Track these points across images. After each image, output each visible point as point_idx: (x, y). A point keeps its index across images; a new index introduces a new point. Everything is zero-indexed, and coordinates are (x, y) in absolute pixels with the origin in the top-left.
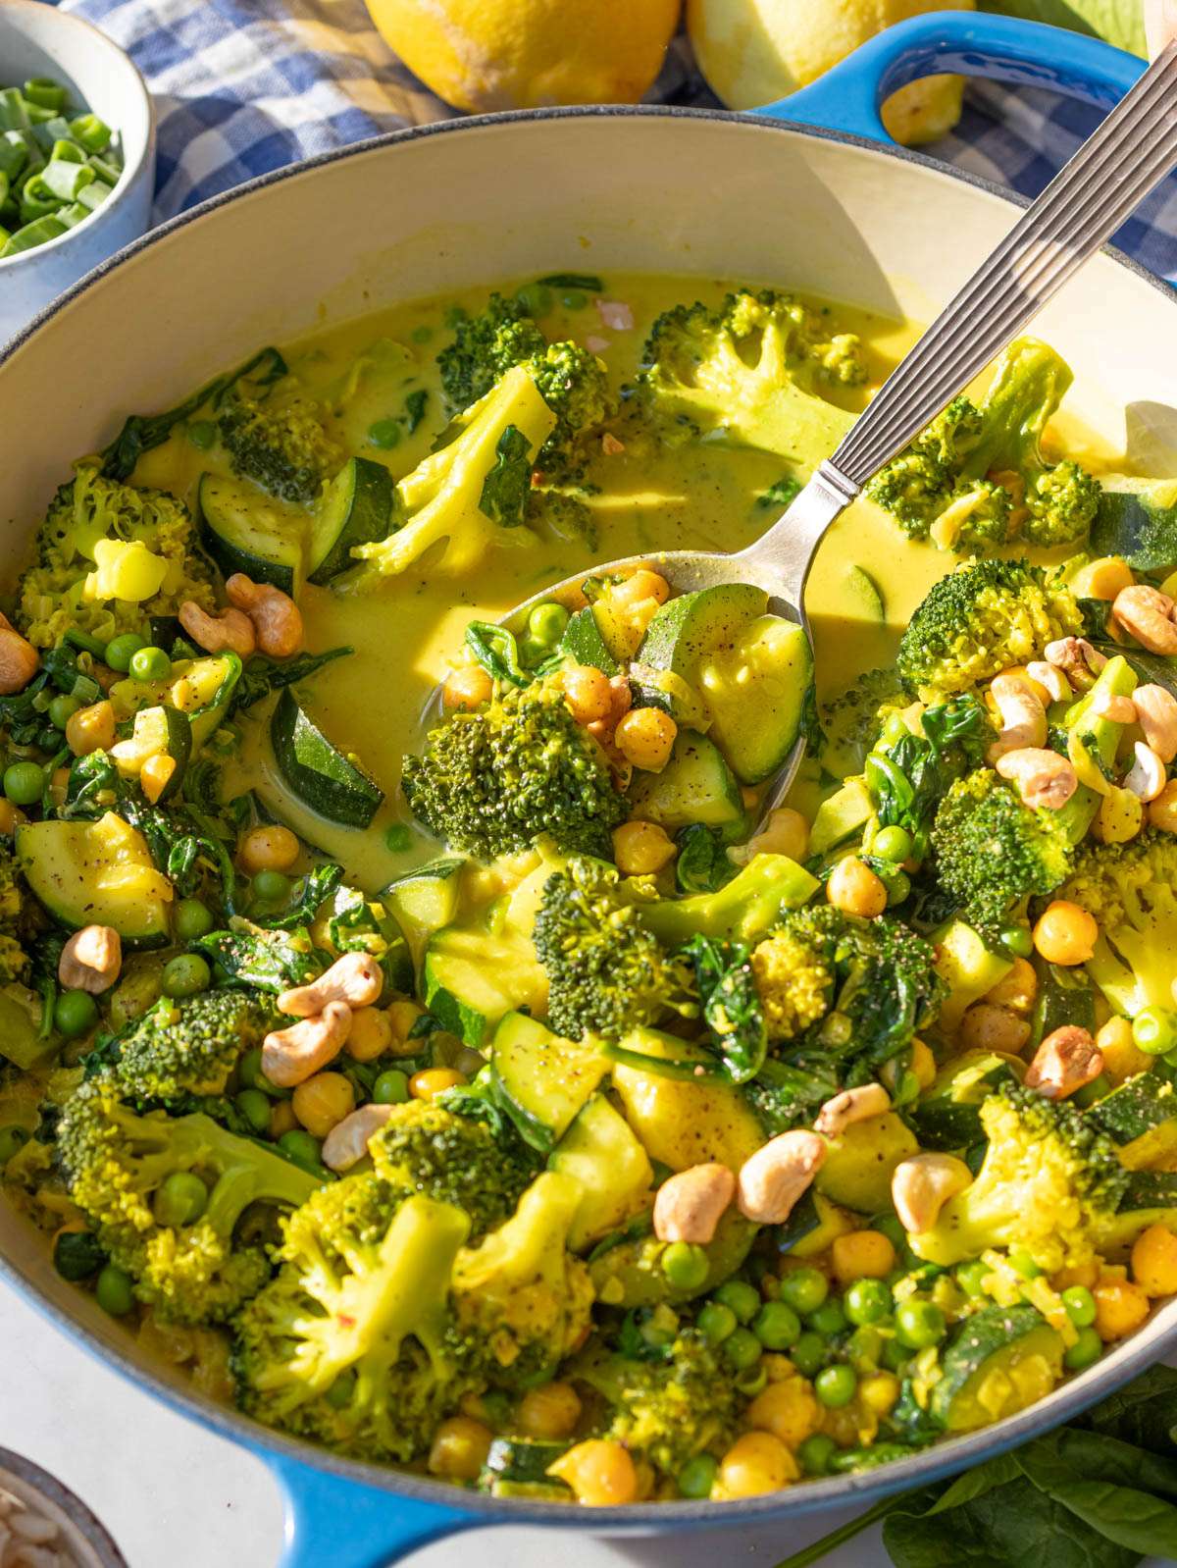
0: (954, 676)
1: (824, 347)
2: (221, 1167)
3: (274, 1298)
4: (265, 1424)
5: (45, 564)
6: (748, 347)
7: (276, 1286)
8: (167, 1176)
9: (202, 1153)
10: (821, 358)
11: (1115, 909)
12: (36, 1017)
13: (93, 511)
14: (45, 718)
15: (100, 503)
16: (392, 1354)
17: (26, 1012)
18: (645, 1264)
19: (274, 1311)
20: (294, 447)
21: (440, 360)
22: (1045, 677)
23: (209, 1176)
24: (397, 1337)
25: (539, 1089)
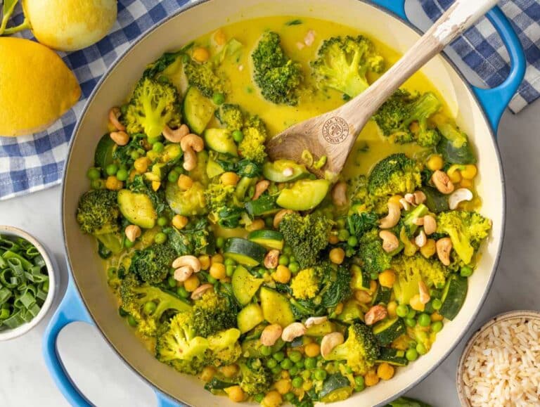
0: (380, 194)
1: (372, 59)
2: (161, 300)
3: (167, 335)
4: (161, 362)
5: (134, 104)
6: (349, 57)
7: (168, 332)
8: (146, 303)
9: (155, 297)
10: (371, 63)
11: (403, 273)
12: (120, 241)
13: (148, 92)
14: (130, 157)
15: (151, 90)
16: (191, 360)
17: (118, 240)
18: (256, 348)
19: (166, 337)
20: (203, 81)
21: (253, 56)
22: (404, 202)
23: (156, 302)
24: (192, 356)
25: (242, 291)
